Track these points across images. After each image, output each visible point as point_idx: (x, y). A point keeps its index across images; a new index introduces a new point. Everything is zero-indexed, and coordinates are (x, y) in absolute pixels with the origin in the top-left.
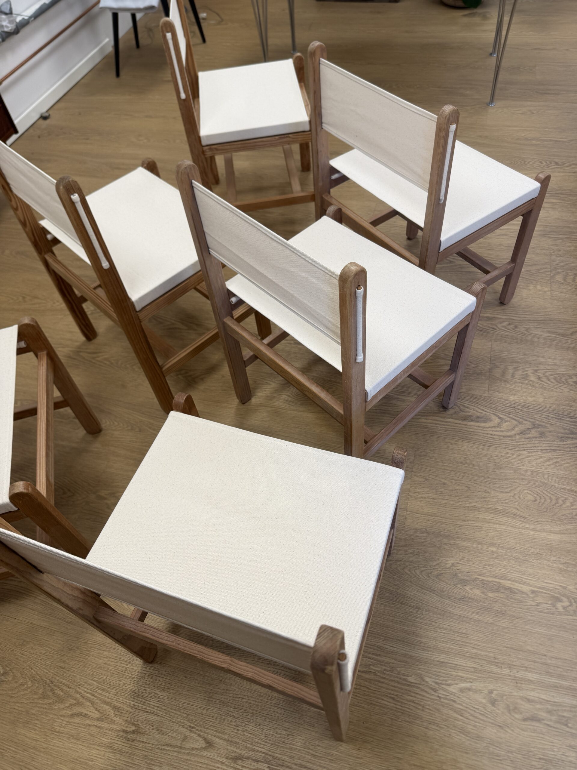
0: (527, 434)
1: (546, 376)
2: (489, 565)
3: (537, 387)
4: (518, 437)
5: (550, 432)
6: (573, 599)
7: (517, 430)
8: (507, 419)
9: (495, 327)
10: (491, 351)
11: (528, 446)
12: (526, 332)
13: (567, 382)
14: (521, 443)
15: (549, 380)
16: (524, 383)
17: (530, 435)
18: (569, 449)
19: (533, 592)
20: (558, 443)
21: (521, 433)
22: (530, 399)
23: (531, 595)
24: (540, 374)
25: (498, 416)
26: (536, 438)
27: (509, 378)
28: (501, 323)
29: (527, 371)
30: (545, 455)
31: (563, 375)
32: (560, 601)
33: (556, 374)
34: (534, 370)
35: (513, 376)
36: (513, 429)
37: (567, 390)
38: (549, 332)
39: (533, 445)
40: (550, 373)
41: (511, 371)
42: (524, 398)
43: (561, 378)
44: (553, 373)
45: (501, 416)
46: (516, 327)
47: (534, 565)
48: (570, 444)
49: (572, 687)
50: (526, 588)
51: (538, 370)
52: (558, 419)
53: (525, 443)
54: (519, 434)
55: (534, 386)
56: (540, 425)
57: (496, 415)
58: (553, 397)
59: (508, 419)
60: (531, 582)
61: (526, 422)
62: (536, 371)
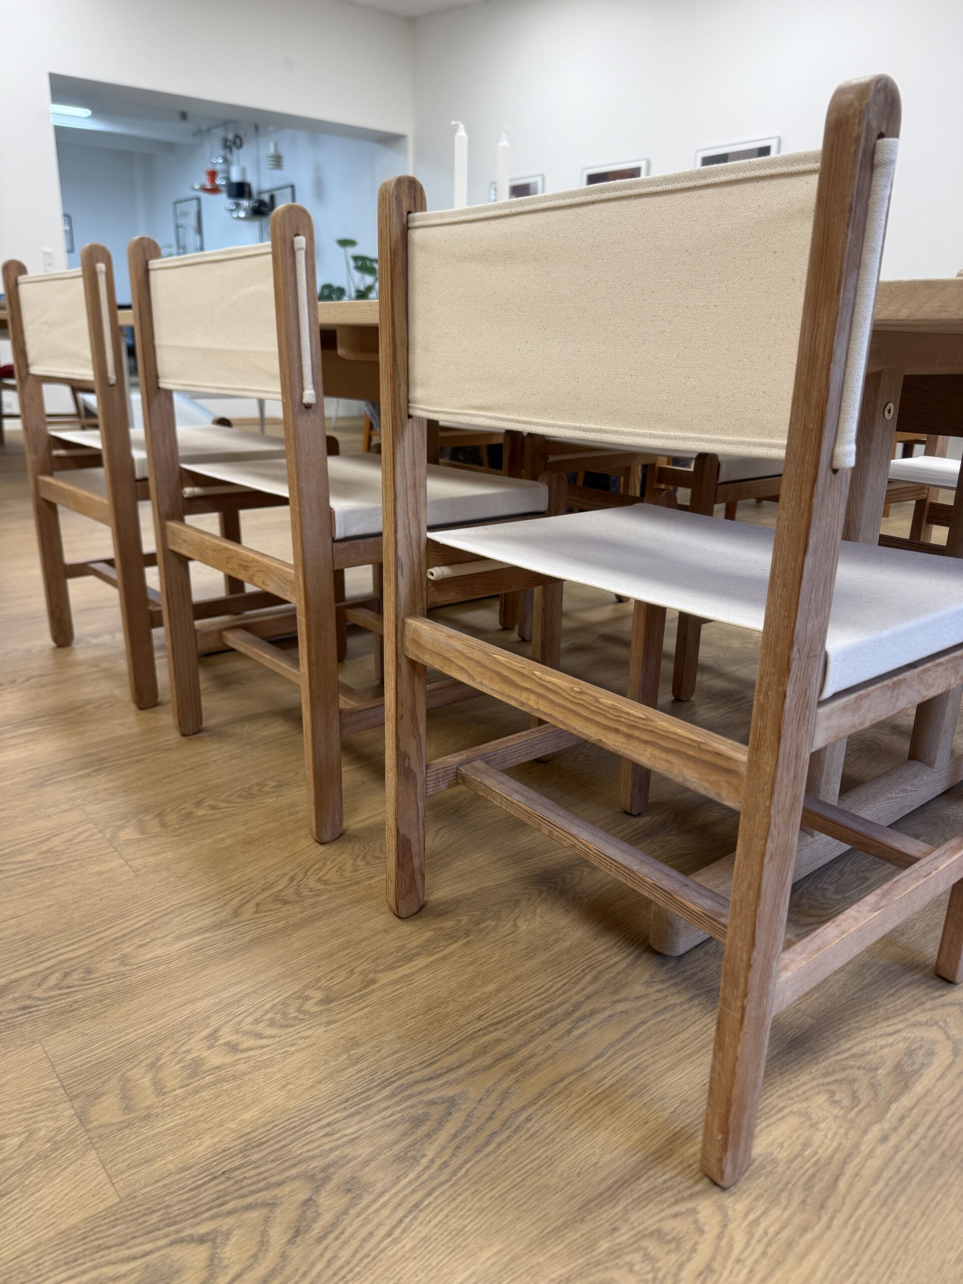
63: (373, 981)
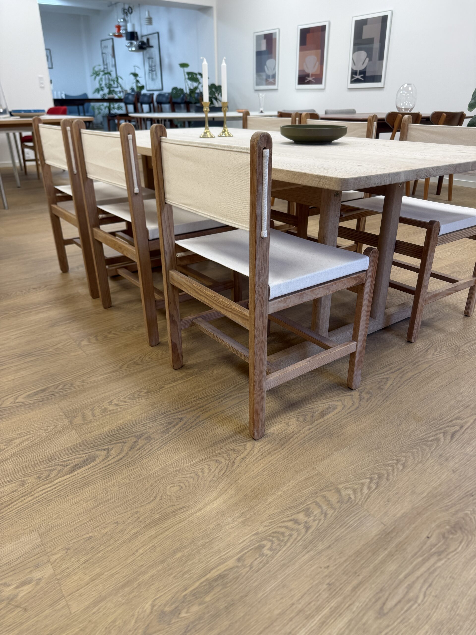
0: (137, 446)
1: (121, 401)
2: (186, 572)
3: (119, 412)
4: (131, 453)
5: (153, 433)
6: (270, 536)
7: (126, 449)
8: (111, 446)
9: (53, 393)
10: (62, 410)
11: (144, 453)
12: (83, 384)
13: (140, 396)
14: (137, 456)
15: (125, 402)
16: (107, 415)
17: (140, 445)
18: (177, 435)
19: (239, 560)
20: (166, 436)
21: (131, 448)
22: (120, 422)
23: (240, 564)
24: (115, 402)
25: (102, 450)
26: (146, 444)
27: (91, 418)
28: (56, 388)
29: (103, 406)
30: (162, 451)
31: (134, 393)
32: (264, 547)
33: (128, 396)
34: (109, 402)
35: (94, 415)
36: (122, 450)
37: (144, 400)
38: (101, 375)
39: (147, 451)
40: (123, 397)
41: (90, 413)
42: (115, 424)
43: (134, 396)
44: (125, 396)
45: (105, 448)
46: (72, 385)
47: (221, 538)
48: (175, 431)
49: (333, 609)
50: (231, 563)
51: (112, 400)
52: (153, 421)
53: (139, 453)
54: (130, 450)
55: (117, 412)
56: (142, 434)
57: (99, 450)
58: (137, 410)
59: (113, 446)
60: (231, 553)
61: (130, 439)
62: (111, 402)
63: (163, 387)
